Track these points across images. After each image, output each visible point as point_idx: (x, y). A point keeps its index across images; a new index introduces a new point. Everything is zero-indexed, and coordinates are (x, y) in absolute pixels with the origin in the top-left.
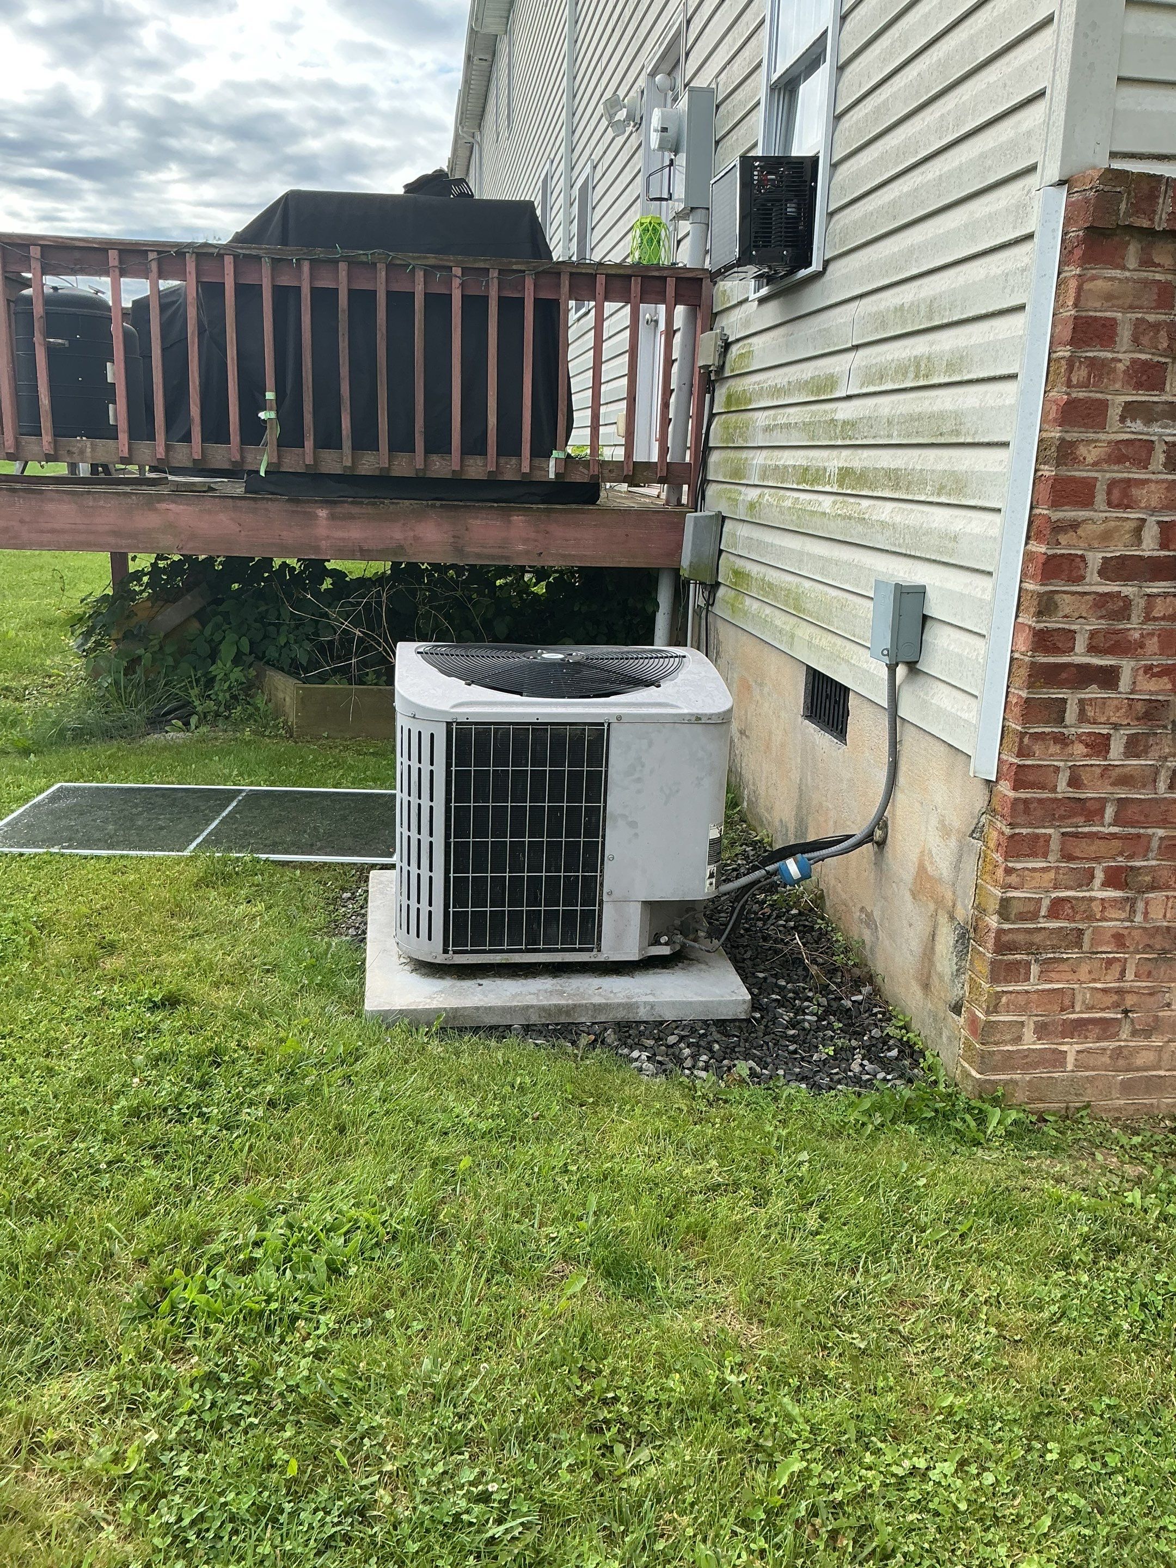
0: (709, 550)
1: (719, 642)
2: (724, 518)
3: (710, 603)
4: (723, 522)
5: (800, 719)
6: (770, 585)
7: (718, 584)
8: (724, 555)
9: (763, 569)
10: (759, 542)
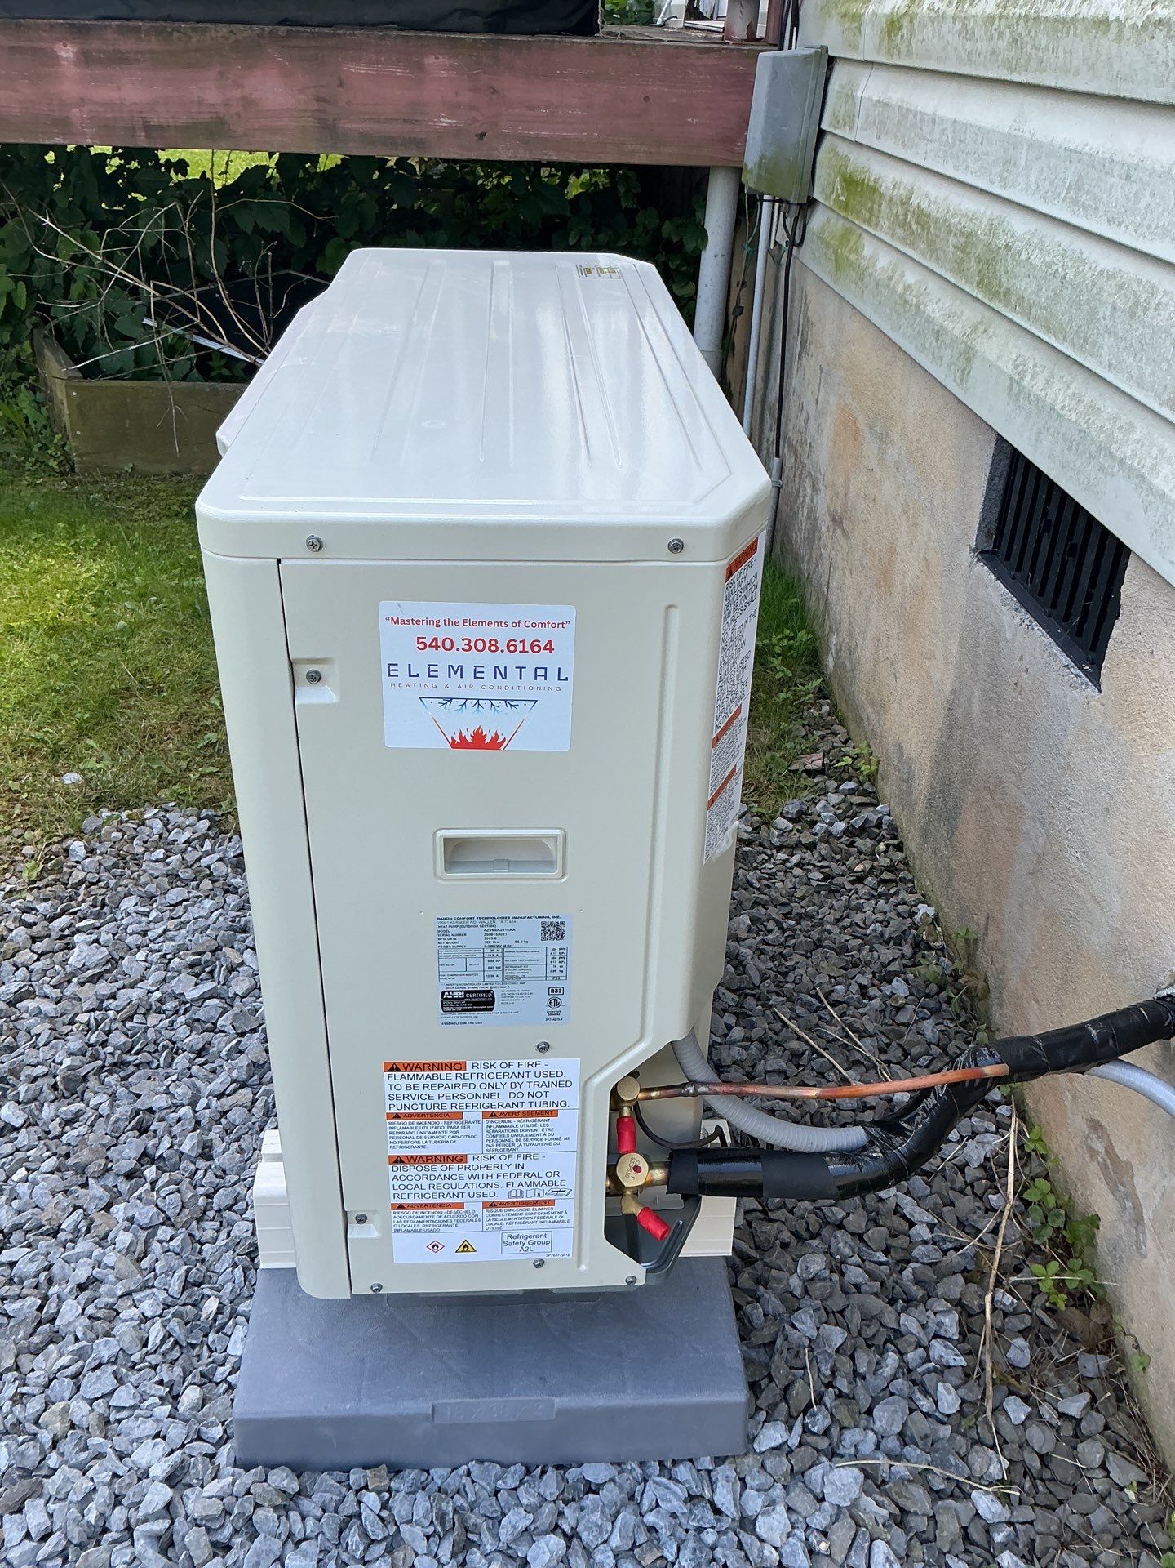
0: (799, 131)
1: (808, 323)
2: (832, 60)
3: (794, 243)
4: (830, 69)
5: (966, 556)
6: (922, 217)
7: (812, 203)
8: (827, 141)
9: (907, 178)
10: (904, 112)
